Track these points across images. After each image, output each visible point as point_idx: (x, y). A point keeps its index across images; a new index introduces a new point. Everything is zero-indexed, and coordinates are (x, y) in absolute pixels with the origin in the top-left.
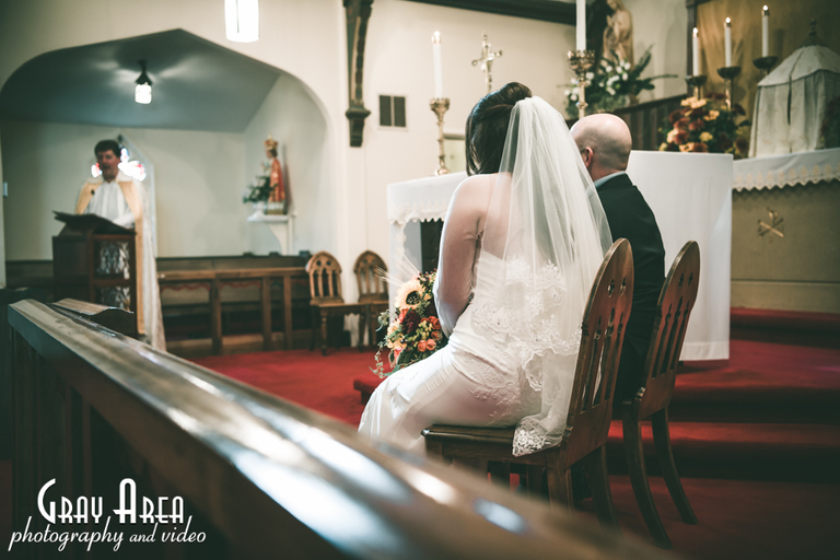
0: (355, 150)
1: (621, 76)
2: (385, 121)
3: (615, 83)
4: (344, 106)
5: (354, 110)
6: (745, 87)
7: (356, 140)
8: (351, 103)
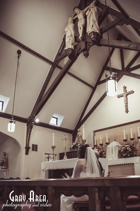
0: (26, 155)
1: (81, 144)
2: (33, 150)
3: (80, 145)
4: (25, 146)
5: (27, 147)
6: (104, 147)
7: (27, 153)
8: (26, 145)
